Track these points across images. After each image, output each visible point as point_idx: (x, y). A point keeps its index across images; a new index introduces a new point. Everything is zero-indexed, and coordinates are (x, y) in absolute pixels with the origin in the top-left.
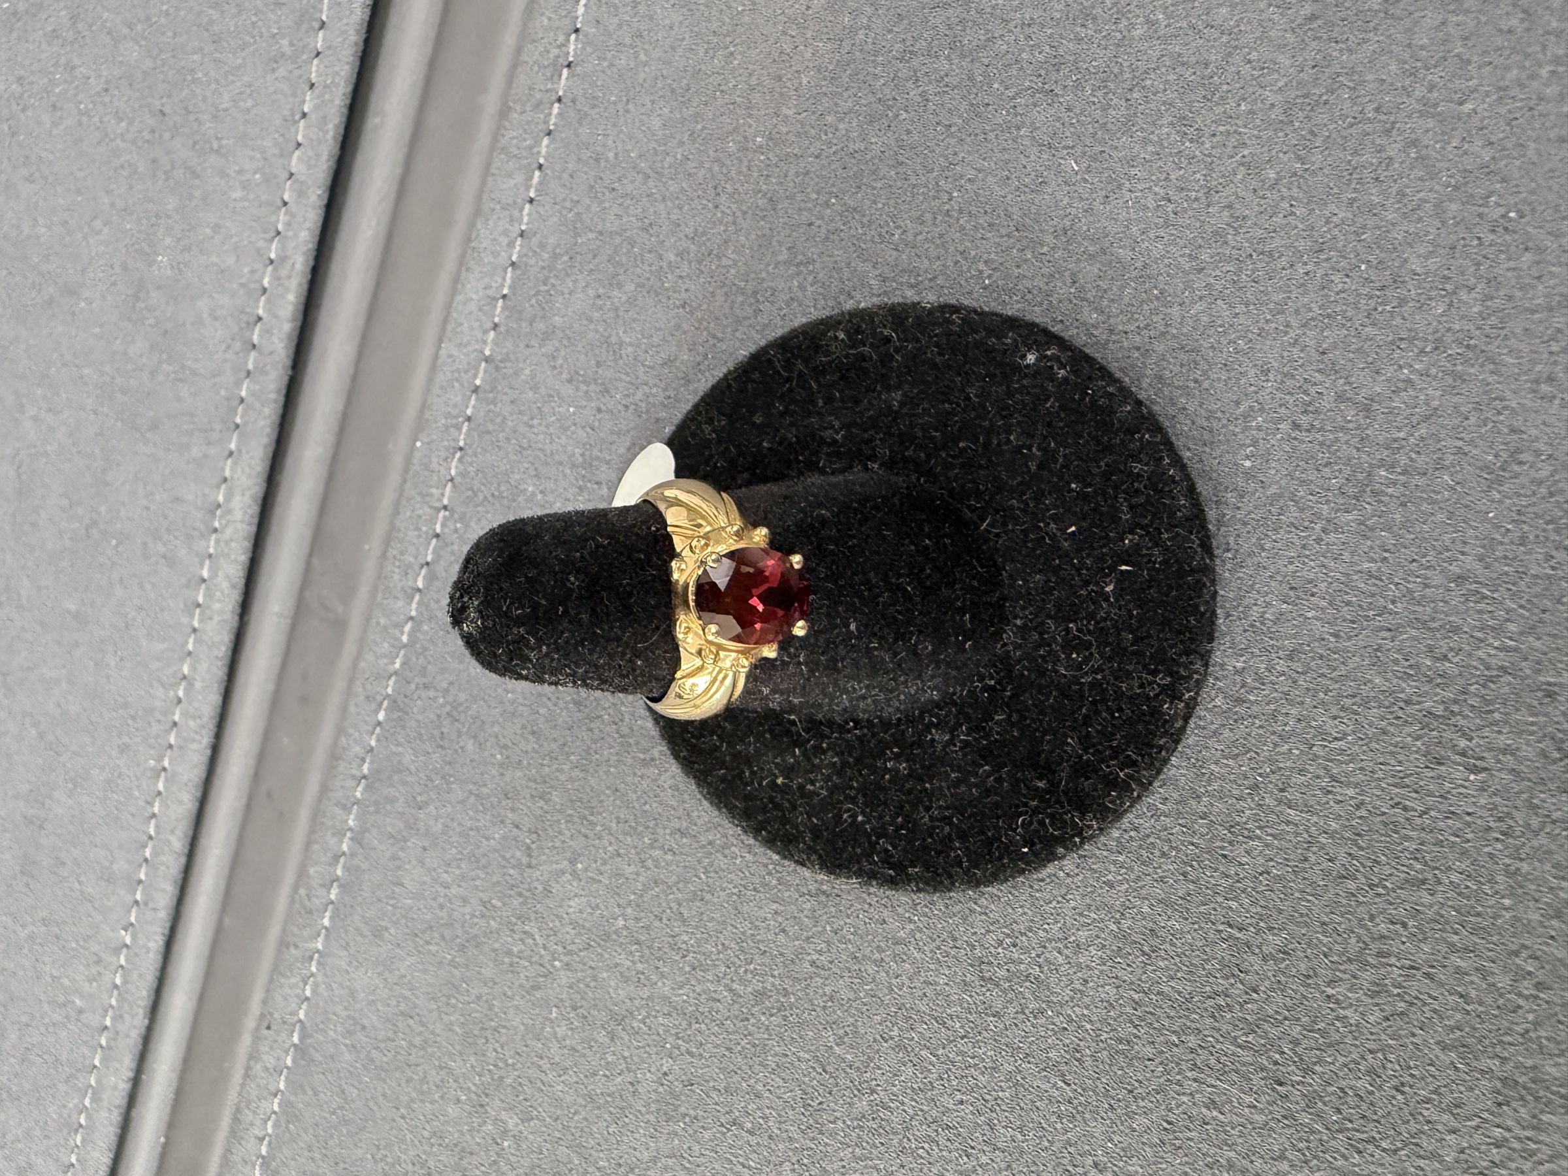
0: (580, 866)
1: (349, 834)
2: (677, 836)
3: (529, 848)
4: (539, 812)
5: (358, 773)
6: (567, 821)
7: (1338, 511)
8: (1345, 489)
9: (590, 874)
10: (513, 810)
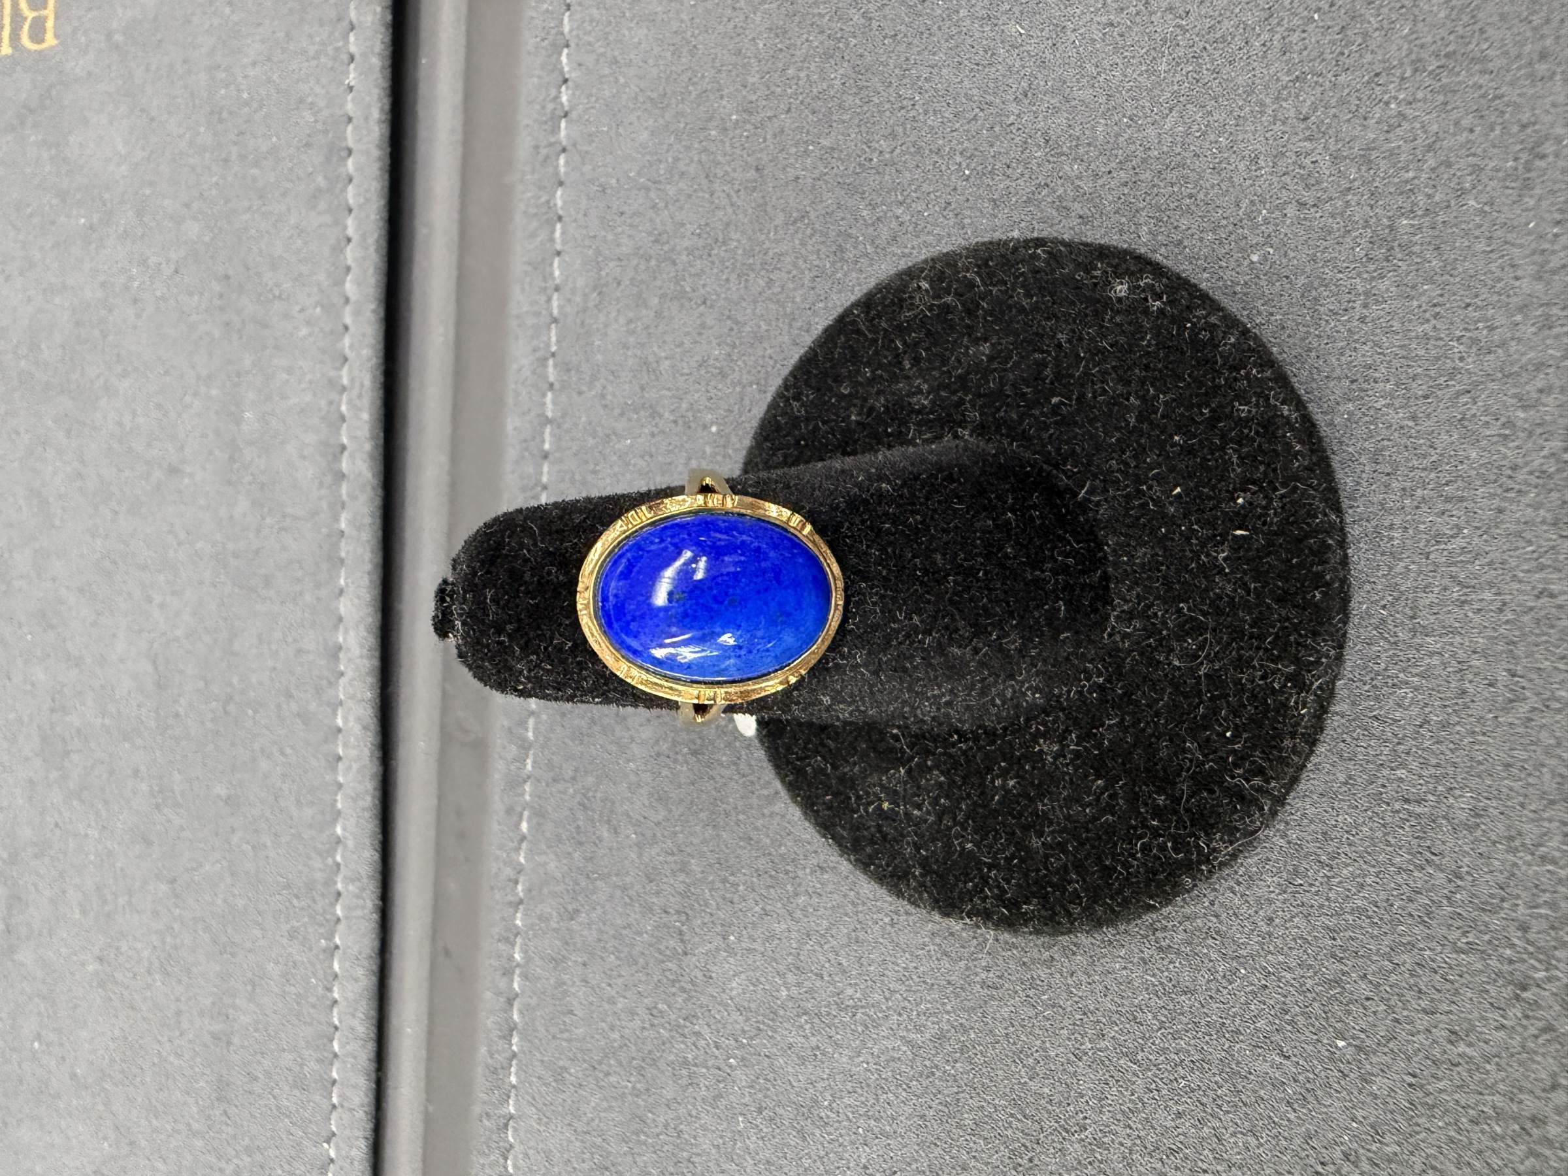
0: (732, 938)
1: (518, 971)
2: (818, 873)
3: (681, 933)
4: (682, 887)
5: (512, 899)
6: (710, 890)
7: (1373, 278)
8: (1373, 254)
9: (744, 945)
10: (658, 893)
